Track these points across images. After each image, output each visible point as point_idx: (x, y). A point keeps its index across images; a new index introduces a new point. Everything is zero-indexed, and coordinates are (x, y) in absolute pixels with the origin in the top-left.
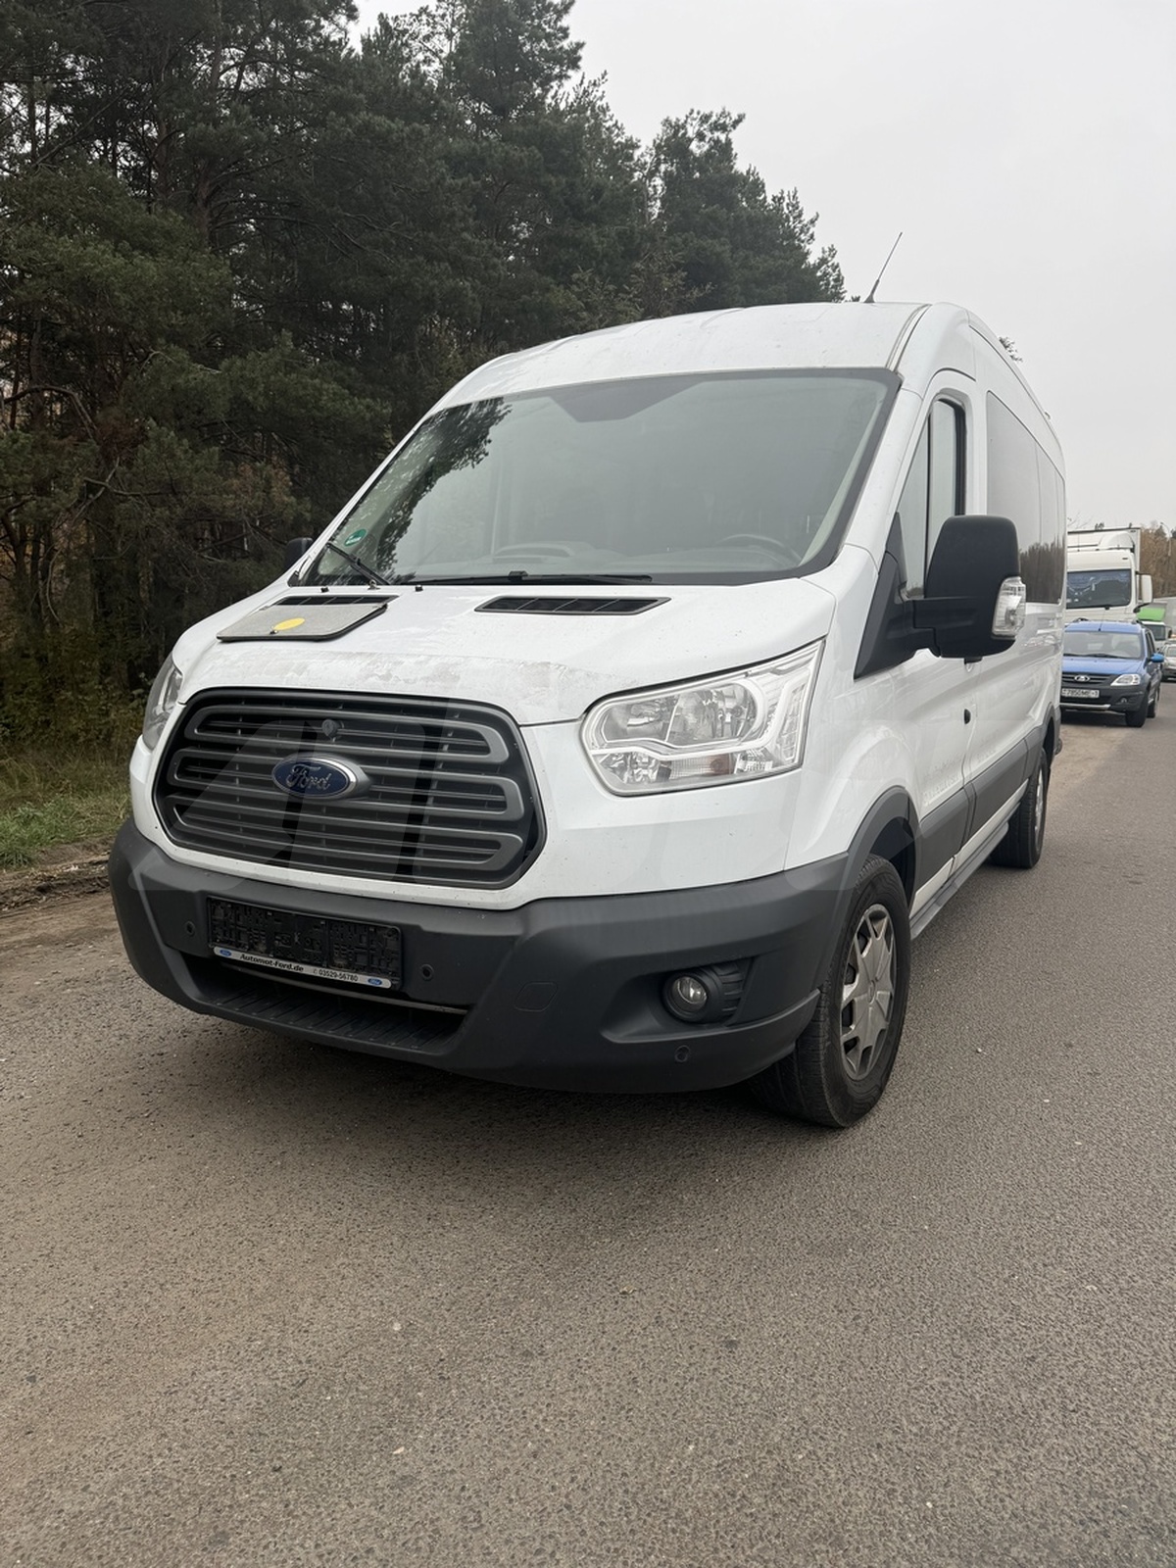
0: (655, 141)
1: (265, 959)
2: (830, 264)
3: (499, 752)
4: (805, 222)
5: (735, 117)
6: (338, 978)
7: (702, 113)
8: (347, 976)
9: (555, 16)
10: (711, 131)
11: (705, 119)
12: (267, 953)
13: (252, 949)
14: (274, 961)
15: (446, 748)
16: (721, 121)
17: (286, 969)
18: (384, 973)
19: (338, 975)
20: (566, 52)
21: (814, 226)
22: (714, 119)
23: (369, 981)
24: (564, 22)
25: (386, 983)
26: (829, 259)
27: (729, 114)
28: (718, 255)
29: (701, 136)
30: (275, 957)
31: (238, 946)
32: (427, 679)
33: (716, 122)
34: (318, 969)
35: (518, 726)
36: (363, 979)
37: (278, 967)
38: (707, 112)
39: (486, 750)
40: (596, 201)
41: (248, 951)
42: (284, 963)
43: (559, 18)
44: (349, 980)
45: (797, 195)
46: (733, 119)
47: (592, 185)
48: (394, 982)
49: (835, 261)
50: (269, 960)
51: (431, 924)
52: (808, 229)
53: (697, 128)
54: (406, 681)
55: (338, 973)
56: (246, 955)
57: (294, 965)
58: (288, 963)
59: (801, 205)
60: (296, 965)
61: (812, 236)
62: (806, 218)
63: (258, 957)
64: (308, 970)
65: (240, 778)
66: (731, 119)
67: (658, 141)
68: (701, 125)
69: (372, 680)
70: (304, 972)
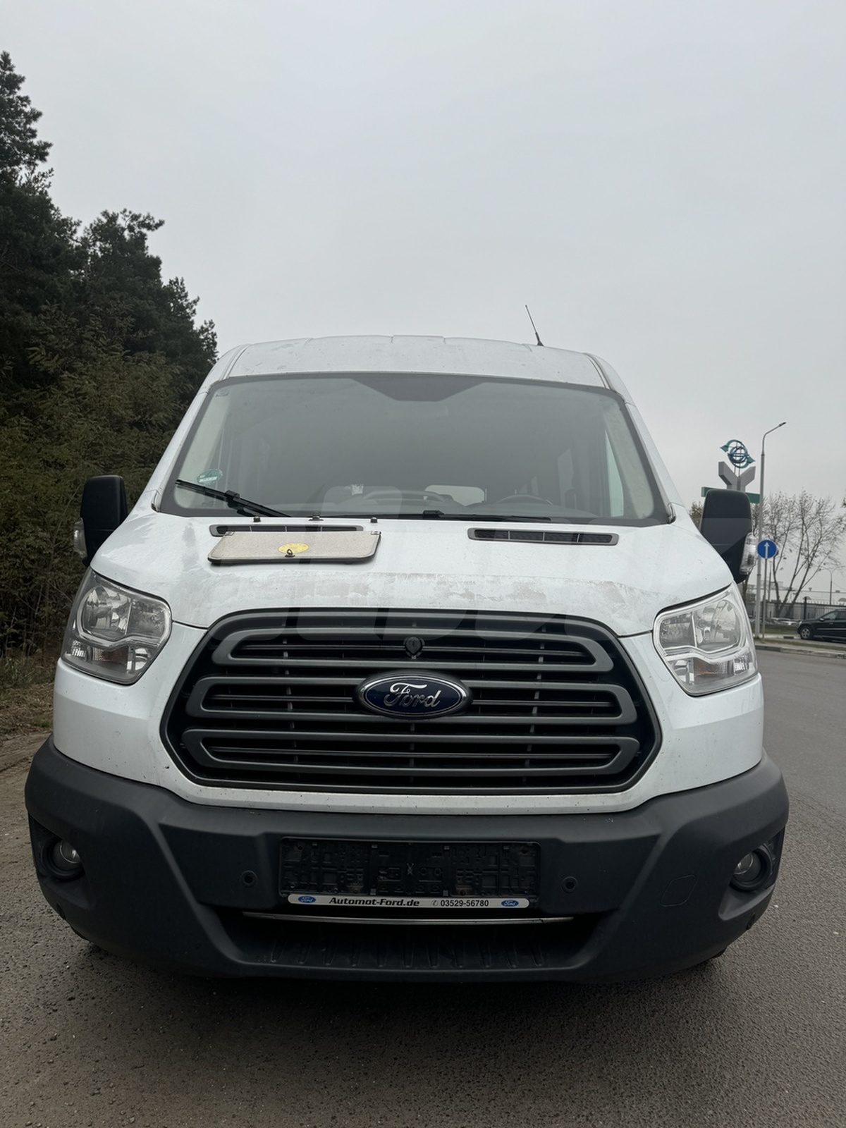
0: (91, 225)
1: (366, 898)
2: (210, 332)
3: (603, 662)
4: (190, 301)
5: (157, 221)
6: (464, 906)
7: (133, 213)
8: (476, 903)
9: (24, 120)
10: (139, 226)
11: (135, 218)
12: (366, 892)
13: (343, 889)
14: (378, 899)
15: (541, 660)
16: (147, 222)
17: (395, 905)
18: (521, 894)
19: (465, 903)
20: (35, 147)
21: (196, 305)
22: (141, 219)
23: (503, 903)
24: (33, 126)
25: (523, 903)
26: (210, 329)
27: (153, 218)
28: (148, 311)
29: (131, 229)
30: (378, 894)
31: (321, 890)
32: (512, 596)
33: (143, 221)
34: (439, 900)
35: (617, 637)
36: (495, 903)
37: (384, 905)
38: (137, 213)
39: (589, 659)
40: (54, 256)
41: (338, 893)
42: (392, 899)
43: (28, 122)
44: (479, 907)
45: (184, 282)
46: (156, 222)
47: (52, 245)
48: (532, 901)
49: (214, 330)
50: (371, 899)
51: (569, 835)
52: (192, 306)
53: (128, 223)
54: (493, 599)
55: (465, 900)
56: (337, 898)
57: (406, 900)
58: (399, 899)
59: (186, 290)
60: (410, 899)
61: (194, 312)
62: (191, 298)
63: (355, 898)
64: (425, 903)
65: (293, 703)
66: (154, 222)
67: (94, 225)
68: (132, 221)
69: (454, 598)
70: (420, 906)
